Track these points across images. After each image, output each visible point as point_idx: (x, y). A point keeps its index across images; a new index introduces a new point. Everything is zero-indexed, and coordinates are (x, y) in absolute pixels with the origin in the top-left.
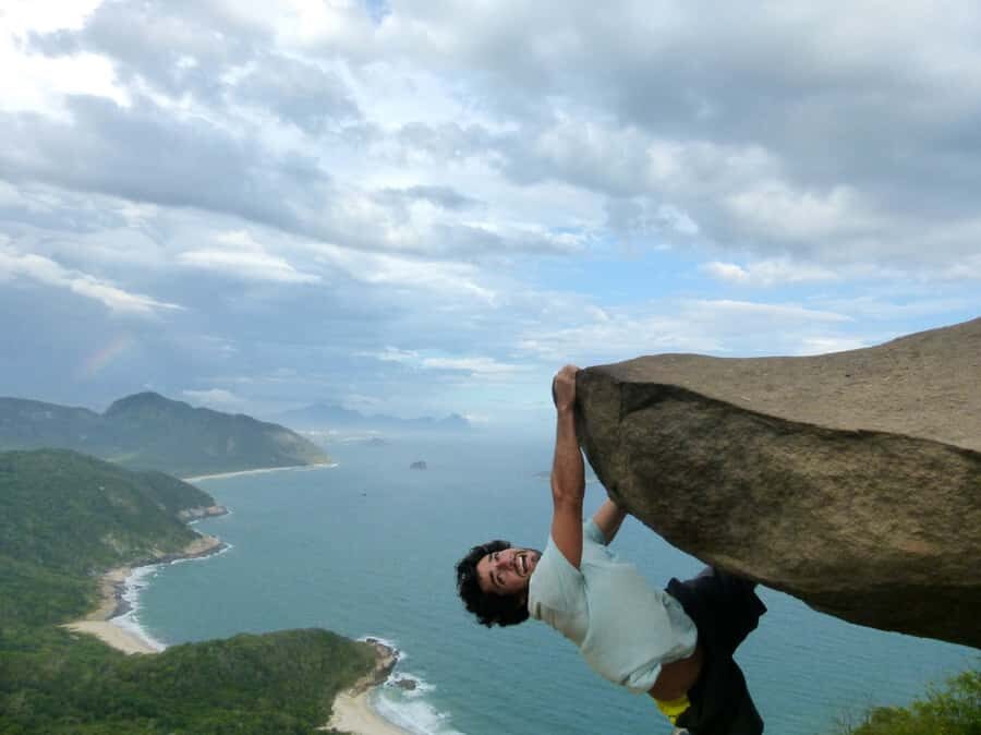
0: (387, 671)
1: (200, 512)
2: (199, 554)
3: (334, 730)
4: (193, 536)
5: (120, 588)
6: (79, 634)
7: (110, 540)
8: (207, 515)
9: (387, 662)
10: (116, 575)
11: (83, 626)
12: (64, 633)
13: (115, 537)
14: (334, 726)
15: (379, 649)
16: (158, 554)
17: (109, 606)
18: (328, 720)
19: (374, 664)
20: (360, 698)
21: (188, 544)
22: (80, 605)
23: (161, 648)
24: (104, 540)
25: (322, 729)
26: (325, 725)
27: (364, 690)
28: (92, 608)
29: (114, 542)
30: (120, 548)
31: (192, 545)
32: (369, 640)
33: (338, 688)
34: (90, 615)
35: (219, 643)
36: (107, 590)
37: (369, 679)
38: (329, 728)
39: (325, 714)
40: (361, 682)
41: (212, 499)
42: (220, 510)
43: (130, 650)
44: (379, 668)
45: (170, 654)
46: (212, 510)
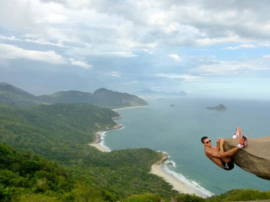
0: (165, 160)
1: (116, 118)
2: (117, 128)
3: (152, 174)
4: (115, 124)
5: (100, 136)
6: (91, 146)
7: (96, 124)
8: (118, 119)
9: (165, 158)
10: (99, 133)
11: (92, 145)
12: (88, 146)
13: (98, 124)
14: (152, 172)
15: (163, 154)
16: (108, 128)
17: (97, 140)
18: (150, 171)
19: (161, 158)
20: (158, 166)
21: (114, 126)
22: (91, 140)
23: (110, 151)
24: (95, 125)
25: (149, 173)
26: (150, 172)
27: (159, 164)
28: (94, 141)
29: (97, 125)
30: (99, 127)
31: (115, 126)
32: (160, 152)
33: (152, 163)
34: (94, 142)
35: (123, 151)
36: (97, 136)
37: (161, 161)
38: (150, 173)
39: (150, 169)
40: (158, 162)
41: (119, 115)
42: (121, 118)
43: (103, 151)
44: (163, 159)
45: (112, 152)
46: (119, 117)
